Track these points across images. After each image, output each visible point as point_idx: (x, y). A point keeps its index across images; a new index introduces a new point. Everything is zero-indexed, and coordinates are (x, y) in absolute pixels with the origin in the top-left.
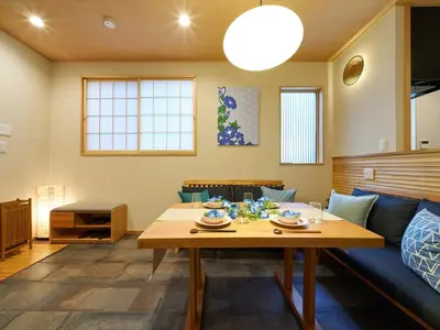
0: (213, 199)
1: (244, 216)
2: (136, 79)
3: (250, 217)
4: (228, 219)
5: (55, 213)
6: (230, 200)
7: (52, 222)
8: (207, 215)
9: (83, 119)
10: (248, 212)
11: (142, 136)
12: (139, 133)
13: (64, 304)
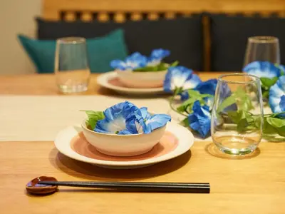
0: (134, 62)
1: (243, 127)
3: (268, 129)
4: (179, 139)
6: (195, 65)
8: (97, 124)
10: (260, 111)
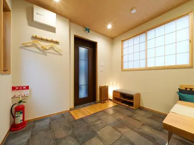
2: (145, 32)
5: (114, 92)
7: (114, 95)
9: (122, 57)
11: (148, 60)
12: (146, 59)
13: (119, 129)
